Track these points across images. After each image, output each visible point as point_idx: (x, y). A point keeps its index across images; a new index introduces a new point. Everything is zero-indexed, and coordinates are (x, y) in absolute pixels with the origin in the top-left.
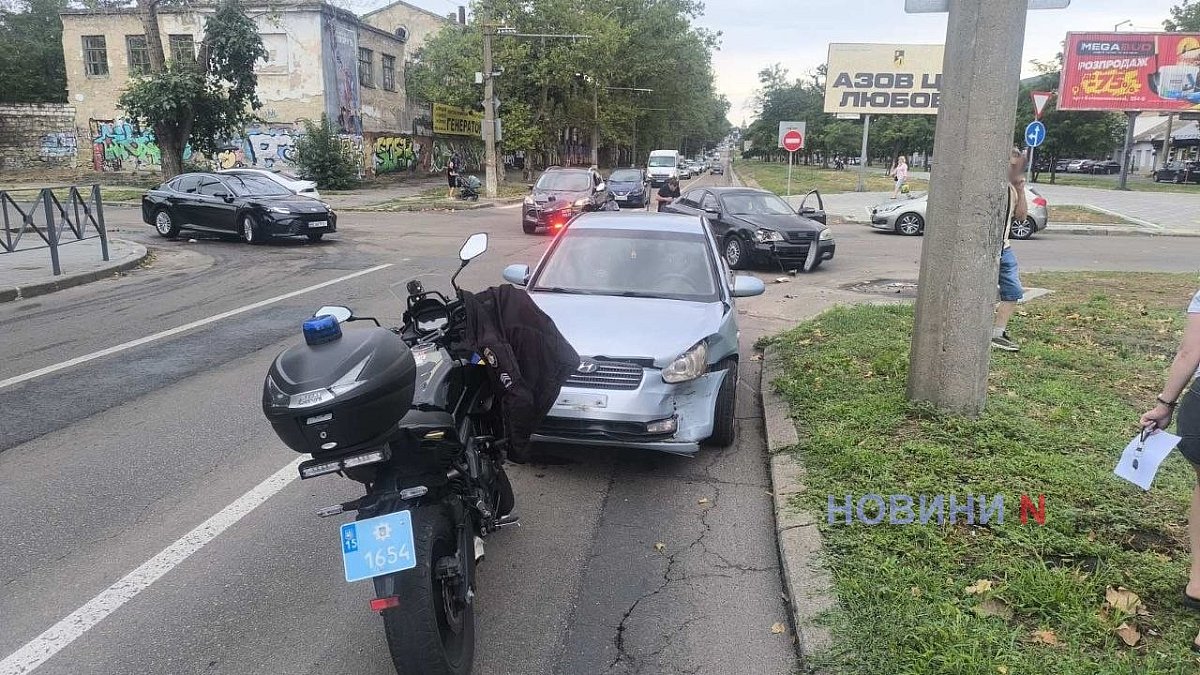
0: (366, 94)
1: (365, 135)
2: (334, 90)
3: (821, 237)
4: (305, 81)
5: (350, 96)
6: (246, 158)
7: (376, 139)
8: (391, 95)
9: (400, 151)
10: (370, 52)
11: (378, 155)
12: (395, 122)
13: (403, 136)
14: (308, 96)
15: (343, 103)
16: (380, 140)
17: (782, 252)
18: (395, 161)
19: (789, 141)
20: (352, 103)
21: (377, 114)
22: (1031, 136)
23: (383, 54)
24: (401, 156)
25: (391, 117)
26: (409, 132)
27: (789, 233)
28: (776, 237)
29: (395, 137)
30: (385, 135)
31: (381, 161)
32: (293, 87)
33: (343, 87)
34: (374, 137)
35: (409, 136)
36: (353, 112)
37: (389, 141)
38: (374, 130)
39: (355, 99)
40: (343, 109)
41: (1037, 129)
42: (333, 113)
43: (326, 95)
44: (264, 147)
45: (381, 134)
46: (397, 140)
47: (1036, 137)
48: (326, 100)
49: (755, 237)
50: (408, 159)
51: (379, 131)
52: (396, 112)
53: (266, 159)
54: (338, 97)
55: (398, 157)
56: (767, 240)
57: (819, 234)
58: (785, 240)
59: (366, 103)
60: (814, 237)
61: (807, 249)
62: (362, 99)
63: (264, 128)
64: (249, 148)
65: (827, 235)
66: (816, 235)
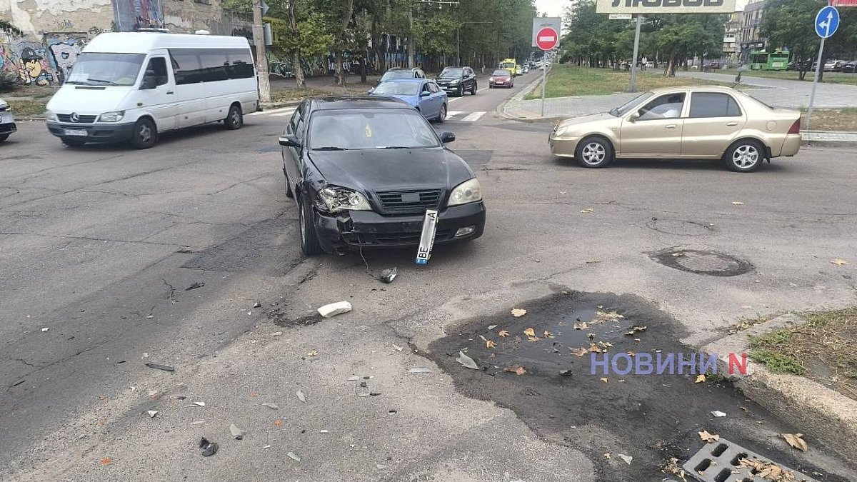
0: (171, 5)
3: (456, 198)
5: (149, 5)
6: (50, 66)
14: (98, 6)
15: (139, 12)
17: (366, 231)
19: (543, 39)
20: (150, 13)
21: (188, 25)
22: (822, 25)
27: (382, 195)
28: (358, 203)
36: (152, 22)
39: (155, 9)
40: (141, 19)
41: (830, 16)
42: (125, 22)
43: (114, 4)
44: (65, 56)
47: (828, 25)
48: (115, 9)
49: (321, 201)
53: (68, 67)
54: (132, 6)
56: (343, 207)
57: (448, 193)
58: (375, 209)
59: (172, 13)
60: (436, 199)
61: (420, 225)
62: (166, 10)
63: (63, 38)
64: (52, 57)
65: (468, 193)
66: (443, 194)
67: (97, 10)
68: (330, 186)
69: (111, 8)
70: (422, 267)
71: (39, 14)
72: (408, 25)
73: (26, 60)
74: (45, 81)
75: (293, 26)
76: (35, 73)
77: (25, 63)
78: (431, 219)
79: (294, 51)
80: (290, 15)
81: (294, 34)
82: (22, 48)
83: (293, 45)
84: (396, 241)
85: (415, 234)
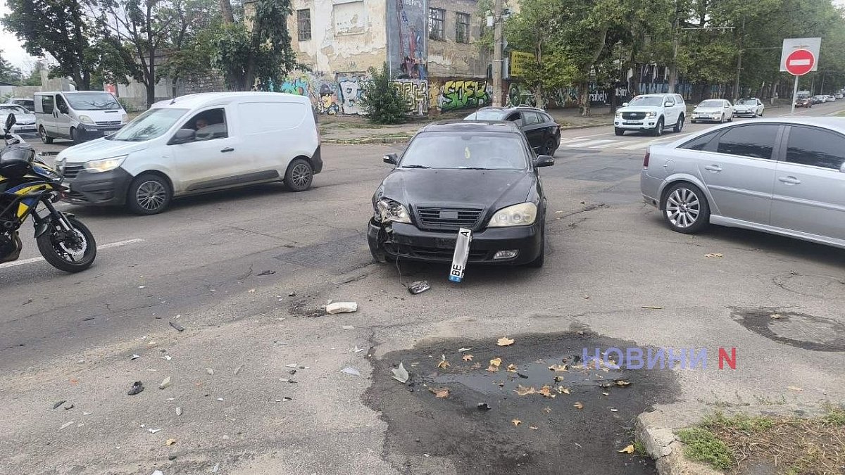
0: (436, 45)
1: (430, 80)
2: (397, 43)
4: (375, 37)
5: (416, 47)
6: (338, 99)
7: (444, 83)
8: (462, 46)
9: (470, 92)
10: (443, 11)
11: (445, 95)
12: (467, 68)
13: (475, 80)
14: (376, 49)
15: (407, 53)
16: (448, 84)
18: (465, 101)
20: (416, 53)
21: (447, 62)
23: (457, 13)
24: (473, 95)
25: (464, 65)
26: (483, 76)
27: (423, 210)
29: (465, 80)
30: (455, 80)
31: (448, 100)
32: (366, 43)
33: (407, 41)
34: (443, 81)
35: (483, 79)
36: (417, 61)
37: (459, 84)
38: (441, 75)
39: (421, 50)
40: (408, 59)
42: (394, 61)
43: (388, 47)
44: (349, 91)
45: (450, 79)
46: (468, 84)
48: (388, 51)
50: (479, 98)
51: (448, 75)
52: (469, 61)
53: (350, 100)
54: (402, 47)
55: (468, 97)
56: (393, 218)
57: (491, 214)
58: (414, 223)
59: (434, 53)
60: (475, 219)
61: (453, 242)
62: (430, 50)
63: (349, 76)
64: (340, 92)
65: (516, 216)
66: (484, 214)
67: (375, 53)
68: (384, 199)
69: (385, 50)
70: (455, 284)
71: (335, 57)
72: (671, 55)
73: (323, 95)
74: (333, 112)
75: (540, 60)
76: (327, 105)
77: (321, 97)
78: (464, 238)
79: (536, 83)
80: (537, 50)
81: (539, 67)
82: (321, 85)
83: (535, 78)
84: (433, 255)
85: (448, 250)
